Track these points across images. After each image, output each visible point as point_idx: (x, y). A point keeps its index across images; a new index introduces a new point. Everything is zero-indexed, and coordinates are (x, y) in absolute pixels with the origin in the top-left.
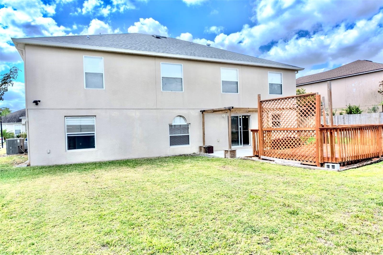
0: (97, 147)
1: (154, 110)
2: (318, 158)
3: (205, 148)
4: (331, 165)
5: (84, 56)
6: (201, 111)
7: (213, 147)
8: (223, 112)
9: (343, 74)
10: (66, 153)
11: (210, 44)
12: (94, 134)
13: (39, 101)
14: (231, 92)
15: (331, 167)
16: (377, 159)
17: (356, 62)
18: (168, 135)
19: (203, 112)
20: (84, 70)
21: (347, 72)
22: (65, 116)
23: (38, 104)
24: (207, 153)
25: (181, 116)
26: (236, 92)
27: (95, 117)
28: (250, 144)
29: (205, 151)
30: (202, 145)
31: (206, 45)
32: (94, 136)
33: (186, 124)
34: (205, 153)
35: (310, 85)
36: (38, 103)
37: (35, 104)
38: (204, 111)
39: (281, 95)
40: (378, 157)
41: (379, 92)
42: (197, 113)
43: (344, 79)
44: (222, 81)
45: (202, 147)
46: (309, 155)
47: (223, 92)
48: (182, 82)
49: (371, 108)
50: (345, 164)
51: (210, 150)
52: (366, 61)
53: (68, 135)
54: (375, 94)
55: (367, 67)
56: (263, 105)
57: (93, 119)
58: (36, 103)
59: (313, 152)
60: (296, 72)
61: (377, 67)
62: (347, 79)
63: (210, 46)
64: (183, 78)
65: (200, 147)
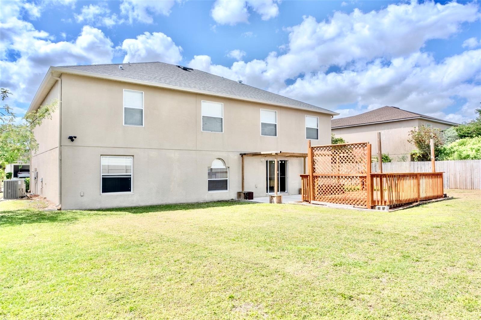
0: (133, 190)
1: (194, 151)
2: (369, 201)
3: (245, 193)
4: (381, 207)
5: (124, 89)
6: (240, 154)
7: (253, 193)
8: (262, 156)
9: (372, 120)
10: (100, 196)
11: (242, 81)
12: (131, 175)
13: (75, 137)
14: (270, 135)
15: (381, 208)
16: (417, 203)
17: (385, 108)
18: (206, 179)
19: (242, 155)
20: (124, 105)
21: (376, 118)
22: (101, 155)
23: (74, 140)
24: (247, 199)
25: (219, 159)
26: (274, 136)
27: (132, 157)
28: (286, 191)
29: (245, 197)
30: (240, 190)
31: (237, 81)
32: (130, 178)
33: (224, 167)
34: (245, 199)
35: (339, 130)
36: (74, 138)
37: (70, 140)
38: (245, 154)
39: (317, 140)
40: (417, 202)
41: (408, 141)
42: (236, 157)
43: (374, 126)
44: (262, 123)
45: (241, 192)
46: (360, 199)
47: (262, 135)
48: (222, 122)
49: (401, 156)
50: (392, 206)
51: (249, 196)
52: (394, 107)
53: (103, 176)
54: (403, 143)
55: (396, 115)
56: (314, 151)
57: (130, 159)
58: (72, 139)
59: (364, 196)
60: (331, 117)
61: (406, 115)
62: (376, 125)
63: (242, 83)
64: (223, 118)
65: (239, 192)
